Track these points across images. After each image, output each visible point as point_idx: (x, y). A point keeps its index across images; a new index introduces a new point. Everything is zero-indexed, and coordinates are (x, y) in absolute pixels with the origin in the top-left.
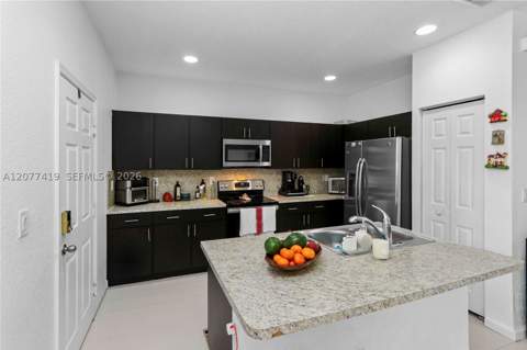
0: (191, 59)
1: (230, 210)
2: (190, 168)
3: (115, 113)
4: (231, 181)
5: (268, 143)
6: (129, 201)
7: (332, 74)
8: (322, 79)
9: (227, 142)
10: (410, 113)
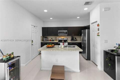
0: (51, 19)
1: (58, 43)
2: (53, 36)
3: (42, 27)
4: (61, 38)
5: (67, 31)
6: (44, 40)
7: (79, 17)
8: (77, 18)
9: (59, 31)
10: (90, 25)
